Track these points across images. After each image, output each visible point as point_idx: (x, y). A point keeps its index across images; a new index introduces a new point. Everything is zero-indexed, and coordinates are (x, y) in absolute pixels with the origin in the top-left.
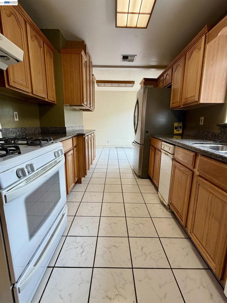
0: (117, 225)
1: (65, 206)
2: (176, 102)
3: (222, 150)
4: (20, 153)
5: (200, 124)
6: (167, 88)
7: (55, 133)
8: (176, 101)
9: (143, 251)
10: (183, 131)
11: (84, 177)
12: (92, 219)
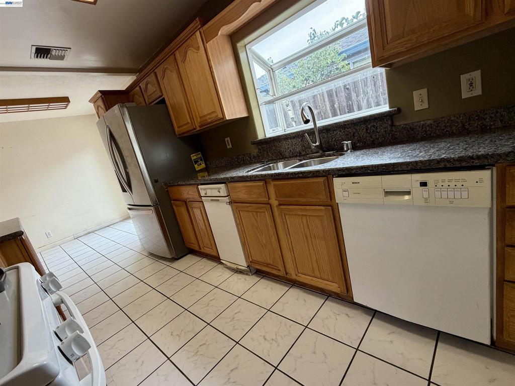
0: (207, 344)
2: (185, 125)
3: (274, 170)
5: (228, 147)
6: (156, 104)
8: (184, 123)
9: (268, 339)
10: (206, 164)
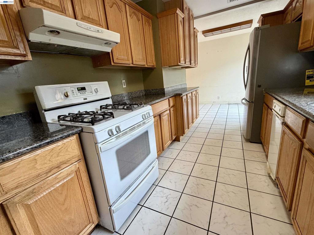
0: (205, 187)
1: (156, 161)
4: (113, 117)
6: (296, 21)
7: (155, 94)
8: (307, 40)
9: (226, 220)
11: (183, 136)
12: (182, 176)
